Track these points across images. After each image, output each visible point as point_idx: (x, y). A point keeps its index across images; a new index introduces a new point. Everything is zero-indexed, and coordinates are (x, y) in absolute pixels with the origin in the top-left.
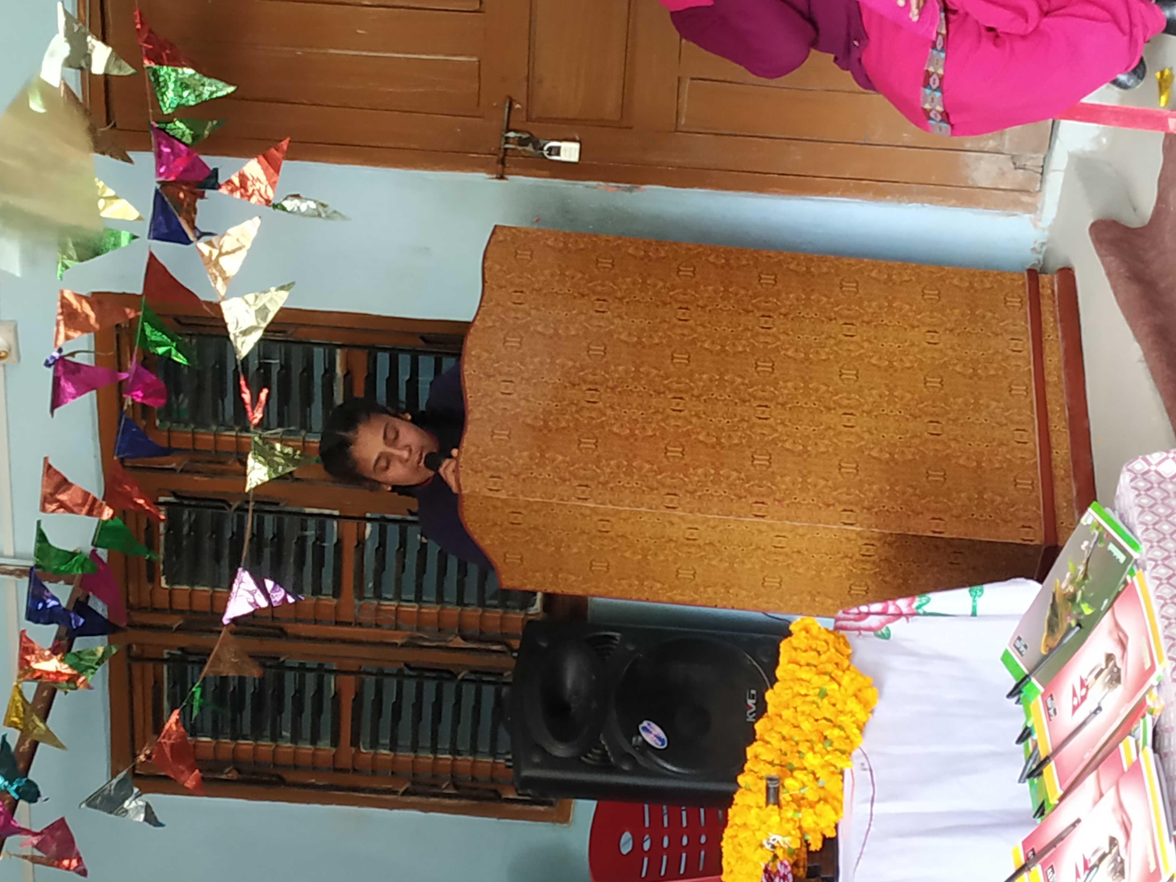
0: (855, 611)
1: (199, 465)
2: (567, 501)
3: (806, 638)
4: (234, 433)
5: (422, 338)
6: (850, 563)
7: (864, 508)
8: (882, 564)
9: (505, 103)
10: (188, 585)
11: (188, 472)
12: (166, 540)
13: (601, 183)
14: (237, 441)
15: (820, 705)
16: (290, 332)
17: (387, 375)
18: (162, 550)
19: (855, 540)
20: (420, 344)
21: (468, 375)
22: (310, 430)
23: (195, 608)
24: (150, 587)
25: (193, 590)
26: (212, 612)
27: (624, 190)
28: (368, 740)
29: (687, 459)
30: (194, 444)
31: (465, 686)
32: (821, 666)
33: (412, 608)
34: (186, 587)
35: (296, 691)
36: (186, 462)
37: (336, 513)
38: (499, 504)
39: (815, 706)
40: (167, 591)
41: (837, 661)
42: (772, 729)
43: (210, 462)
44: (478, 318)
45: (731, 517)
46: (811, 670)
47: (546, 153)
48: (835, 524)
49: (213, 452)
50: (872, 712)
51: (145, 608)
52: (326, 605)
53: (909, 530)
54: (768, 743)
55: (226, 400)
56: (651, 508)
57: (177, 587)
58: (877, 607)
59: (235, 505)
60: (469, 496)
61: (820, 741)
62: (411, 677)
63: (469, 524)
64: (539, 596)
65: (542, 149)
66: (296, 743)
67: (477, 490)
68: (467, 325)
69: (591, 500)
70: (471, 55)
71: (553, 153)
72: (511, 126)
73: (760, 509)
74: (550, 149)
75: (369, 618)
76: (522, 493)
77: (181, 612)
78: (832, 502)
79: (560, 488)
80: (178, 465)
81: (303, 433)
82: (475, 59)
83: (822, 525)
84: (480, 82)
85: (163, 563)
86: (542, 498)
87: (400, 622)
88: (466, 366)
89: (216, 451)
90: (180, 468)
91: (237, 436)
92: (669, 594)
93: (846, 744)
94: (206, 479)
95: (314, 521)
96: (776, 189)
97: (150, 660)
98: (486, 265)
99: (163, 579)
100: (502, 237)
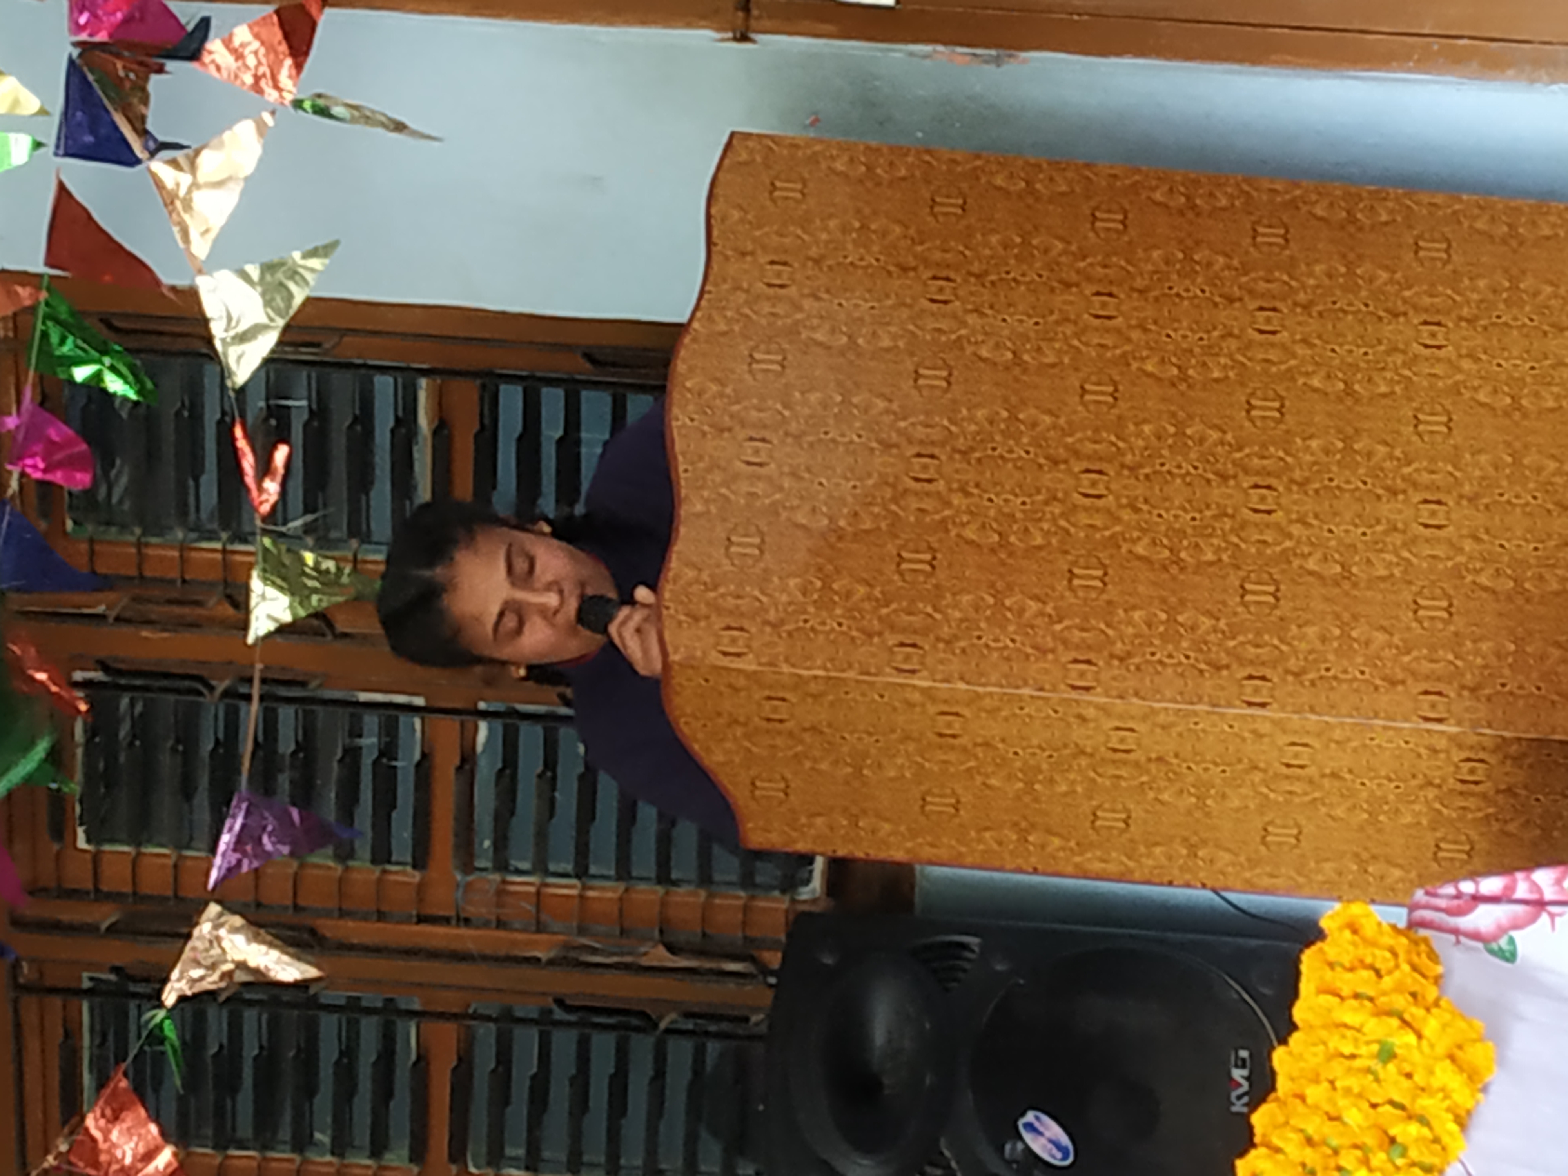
0: (1450, 890)
1: (150, 607)
2: (876, 675)
3: (1354, 944)
4: (218, 546)
5: (589, 357)
6: (1437, 798)
7: (1463, 687)
8: (1500, 798)
10: (128, 844)
11: (128, 621)
12: (87, 754)
13: (940, 48)
14: (224, 559)
15: (1382, 1075)
16: (327, 346)
17: (519, 428)
18: (79, 776)
19: (1447, 752)
20: (584, 369)
21: (679, 427)
22: (366, 538)
23: (145, 889)
24: (56, 847)
25: (139, 854)
26: (176, 896)
27: (987, 62)
28: (484, 1150)
29: (1112, 592)
30: (140, 567)
31: (672, 1043)
32: (1383, 999)
33: (570, 888)
34: (125, 848)
35: (341, 1053)
36: (122, 604)
37: (419, 701)
38: (742, 682)
39: (1370, 1077)
40: (88, 857)
41: (1413, 989)
42: (1287, 1123)
43: (170, 602)
44: (699, 314)
45: (1198, 707)
46: (1362, 1006)
48: (1406, 720)
49: (179, 582)
50: (1485, 1089)
51: (45, 890)
52: (397, 883)
53: (1554, 731)
54: (1278, 1150)
55: (204, 479)
56: (1041, 689)
57: (107, 848)
58: (1491, 885)
59: (223, 686)
60: (680, 664)
61: (1381, 1147)
62: (569, 1024)
63: (683, 720)
64: (819, 864)
66: (341, 1155)
67: (699, 653)
68: (677, 330)
69: (925, 673)
73: (1257, 691)
75: (483, 910)
76: (787, 660)
77: (115, 897)
78: (1400, 676)
79: (863, 649)
80: (109, 608)
81: (354, 543)
83: (1381, 722)
85: (81, 802)
86: (826, 669)
87: (544, 917)
88: (676, 411)
89: (184, 581)
90: (112, 614)
91: (224, 551)
92: (1078, 859)
93: (1433, 1153)
94: (165, 635)
95: (376, 720)
96: (1289, 58)
97: (53, 991)
98: (713, 211)
99: (81, 832)
100: (744, 156)
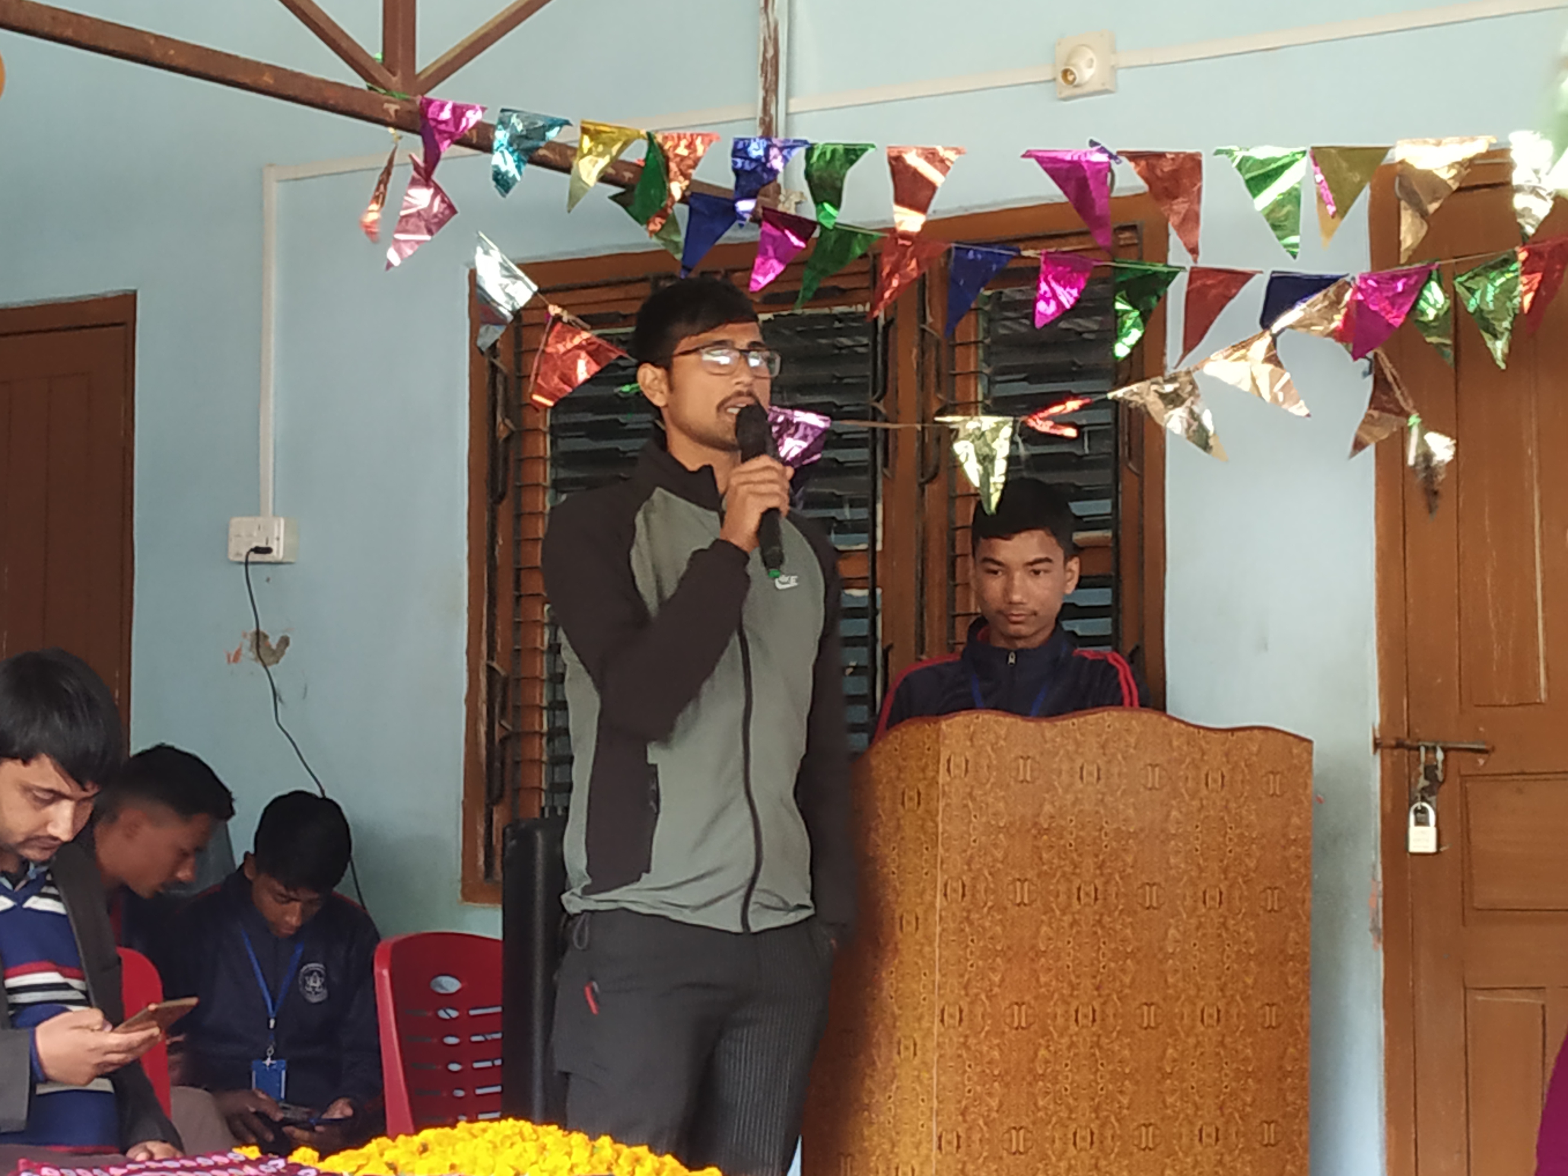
4: (980, 398)
9: (1485, 743)
11: (922, 339)
13: (1381, 887)
18: (808, 311)
21: (1103, 718)
27: (1374, 919)
29: (1011, 1034)
30: (962, 344)
36: (935, 334)
37: (879, 546)
38: (930, 774)
47: (1418, 805)
49: (953, 372)
56: (940, 988)
59: (880, 406)
60: (939, 729)
65: (1423, 799)
67: (947, 742)
69: (945, 904)
70: (1548, 692)
71: (1419, 815)
72: (1451, 754)
73: (950, 1142)
74: (1424, 811)
76: (947, 805)
79: (958, 858)
80: (931, 325)
82: (1543, 696)
84: (1509, 706)
86: (943, 833)
89: (954, 376)
90: (927, 328)
91: (977, 402)
94: (915, 366)
95: (864, 517)
98: (1256, 732)
99: (769, 316)
100: (1295, 751)
